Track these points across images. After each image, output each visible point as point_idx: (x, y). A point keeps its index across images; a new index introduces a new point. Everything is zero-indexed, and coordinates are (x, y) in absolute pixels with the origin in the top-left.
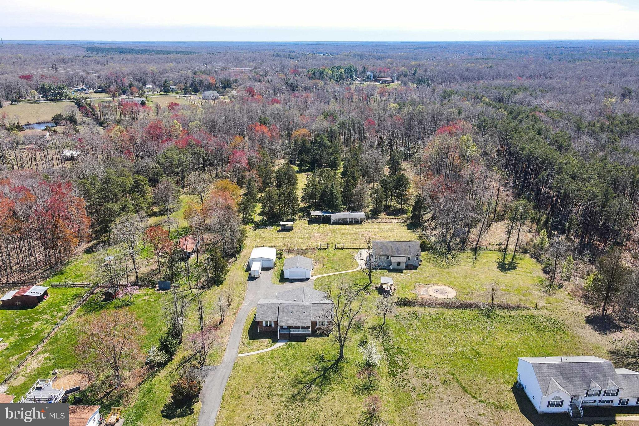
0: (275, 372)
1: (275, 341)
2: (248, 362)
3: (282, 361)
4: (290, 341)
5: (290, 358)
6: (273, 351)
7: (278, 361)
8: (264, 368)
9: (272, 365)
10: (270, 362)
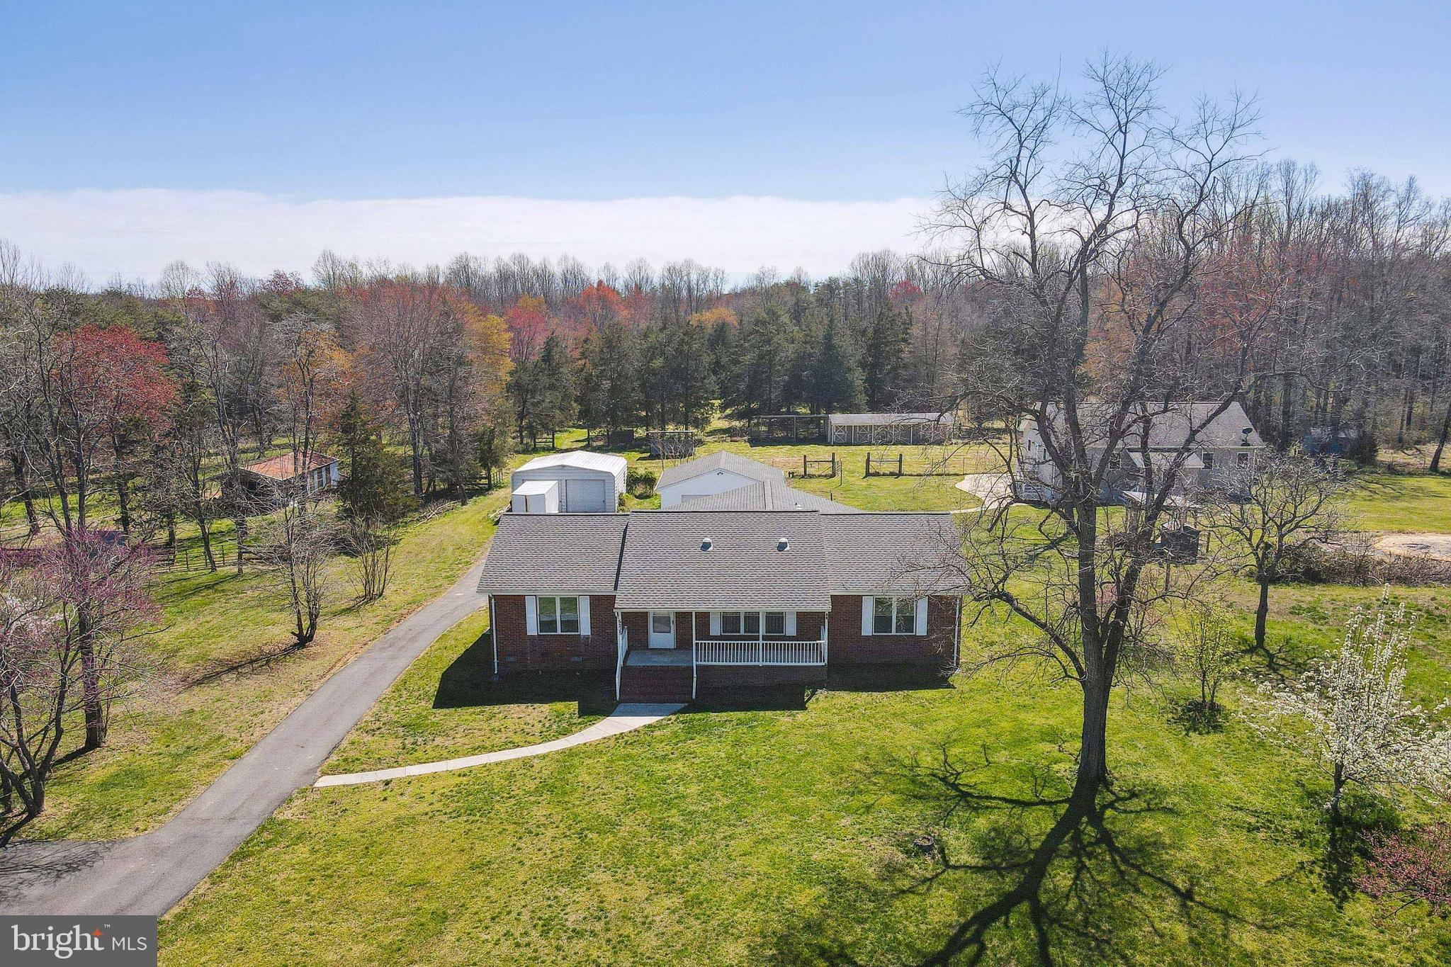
0: (572, 876)
1: (594, 708)
2: (375, 811)
3: (631, 805)
4: (694, 707)
5: (694, 789)
6: (571, 753)
7: (605, 809)
8: (485, 850)
9: (550, 832)
10: (539, 813)
